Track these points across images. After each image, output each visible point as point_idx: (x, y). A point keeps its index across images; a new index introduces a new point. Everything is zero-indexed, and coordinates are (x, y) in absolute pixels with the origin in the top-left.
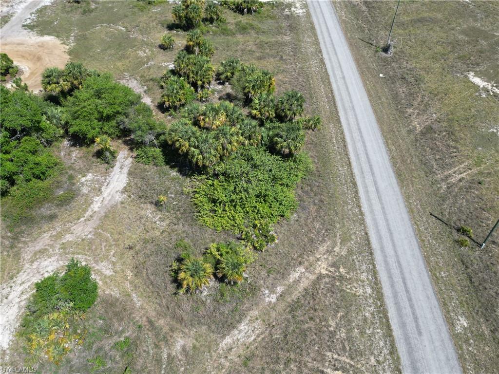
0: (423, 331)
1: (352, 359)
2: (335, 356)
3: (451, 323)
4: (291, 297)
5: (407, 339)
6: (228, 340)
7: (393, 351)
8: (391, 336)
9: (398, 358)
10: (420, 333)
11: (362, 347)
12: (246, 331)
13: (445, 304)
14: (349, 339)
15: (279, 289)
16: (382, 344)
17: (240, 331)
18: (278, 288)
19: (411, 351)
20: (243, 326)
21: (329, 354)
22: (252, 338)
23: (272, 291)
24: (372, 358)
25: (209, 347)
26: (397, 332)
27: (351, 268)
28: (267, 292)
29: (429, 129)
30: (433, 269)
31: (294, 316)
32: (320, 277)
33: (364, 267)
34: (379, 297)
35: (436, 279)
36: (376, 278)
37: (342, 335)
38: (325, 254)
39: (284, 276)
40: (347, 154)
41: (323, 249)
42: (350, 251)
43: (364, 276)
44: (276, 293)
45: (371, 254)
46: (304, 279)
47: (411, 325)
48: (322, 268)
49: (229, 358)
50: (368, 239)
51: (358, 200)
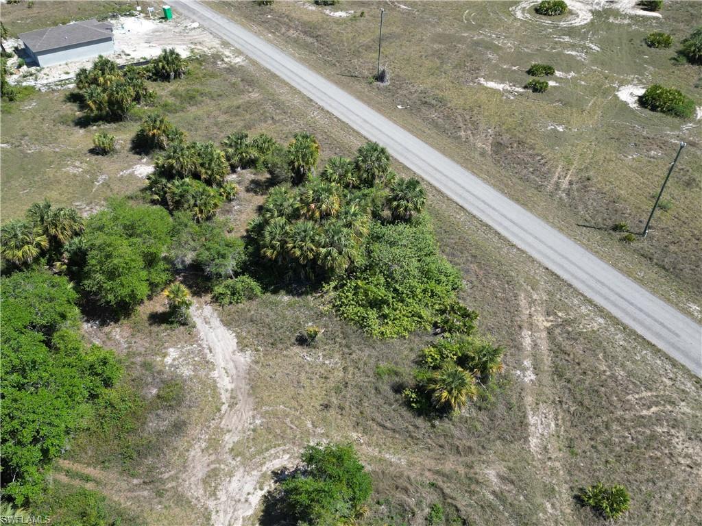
0: (677, 332)
1: (651, 390)
2: (637, 396)
3: (690, 314)
4: (545, 364)
5: (673, 345)
6: (534, 442)
7: (674, 364)
8: (659, 351)
9: (683, 366)
10: (677, 335)
11: (648, 375)
12: (539, 422)
13: (669, 300)
14: (630, 374)
15: (527, 363)
16: (659, 362)
17: (535, 425)
18: (525, 363)
19: (686, 355)
20: (532, 419)
21: (629, 397)
22: (553, 425)
23: (524, 370)
24: (664, 379)
25: (523, 459)
26: (660, 345)
27: (567, 308)
28: (518, 372)
29: (498, 146)
30: (629, 274)
31: (569, 381)
32: (550, 331)
33: (576, 302)
34: (616, 322)
35: (641, 281)
36: (596, 306)
37: (621, 374)
38: (530, 308)
39: (519, 347)
40: (449, 199)
41: (523, 302)
42: (548, 293)
43: (584, 310)
44: (528, 369)
45: (570, 285)
46: (539, 341)
47: (664, 332)
48: (542, 322)
49: (553, 457)
50: (553, 274)
51: (505, 239)
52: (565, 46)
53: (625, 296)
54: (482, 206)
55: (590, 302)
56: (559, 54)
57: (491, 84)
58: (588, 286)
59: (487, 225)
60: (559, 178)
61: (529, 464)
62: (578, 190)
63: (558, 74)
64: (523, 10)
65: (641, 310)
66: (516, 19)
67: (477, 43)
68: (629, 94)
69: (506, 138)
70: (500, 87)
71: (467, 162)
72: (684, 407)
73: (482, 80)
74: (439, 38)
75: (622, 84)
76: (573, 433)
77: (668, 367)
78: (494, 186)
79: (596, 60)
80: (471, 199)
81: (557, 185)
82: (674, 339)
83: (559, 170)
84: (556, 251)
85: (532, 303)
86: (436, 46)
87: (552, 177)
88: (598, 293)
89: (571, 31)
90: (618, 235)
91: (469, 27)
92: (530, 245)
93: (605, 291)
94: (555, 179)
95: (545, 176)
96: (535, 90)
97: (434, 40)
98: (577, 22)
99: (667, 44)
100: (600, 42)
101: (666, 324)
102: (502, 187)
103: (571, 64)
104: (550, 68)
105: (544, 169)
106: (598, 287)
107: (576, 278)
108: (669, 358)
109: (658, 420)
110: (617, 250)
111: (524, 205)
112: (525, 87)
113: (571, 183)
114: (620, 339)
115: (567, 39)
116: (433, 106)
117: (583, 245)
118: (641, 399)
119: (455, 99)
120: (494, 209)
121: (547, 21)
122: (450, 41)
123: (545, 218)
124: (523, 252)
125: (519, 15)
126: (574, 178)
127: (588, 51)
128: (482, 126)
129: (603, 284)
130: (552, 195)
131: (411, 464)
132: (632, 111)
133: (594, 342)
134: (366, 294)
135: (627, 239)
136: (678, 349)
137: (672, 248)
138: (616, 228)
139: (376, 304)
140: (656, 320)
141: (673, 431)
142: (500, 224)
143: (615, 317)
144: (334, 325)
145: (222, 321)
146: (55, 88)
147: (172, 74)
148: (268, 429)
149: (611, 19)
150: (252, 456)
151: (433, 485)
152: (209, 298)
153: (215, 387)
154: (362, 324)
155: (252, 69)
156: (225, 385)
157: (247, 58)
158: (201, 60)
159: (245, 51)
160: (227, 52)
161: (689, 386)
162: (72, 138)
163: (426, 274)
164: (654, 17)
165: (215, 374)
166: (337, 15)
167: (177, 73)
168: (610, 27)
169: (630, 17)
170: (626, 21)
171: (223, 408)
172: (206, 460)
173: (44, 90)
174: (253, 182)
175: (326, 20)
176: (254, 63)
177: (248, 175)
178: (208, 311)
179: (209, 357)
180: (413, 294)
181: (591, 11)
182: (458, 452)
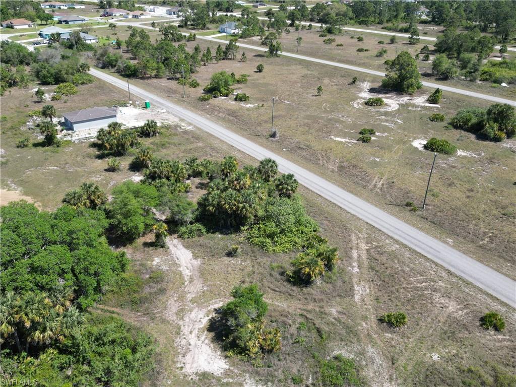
0: (439, 250)
1: (423, 276)
2: (415, 279)
3: (447, 243)
4: (364, 265)
5: (436, 257)
6: (357, 298)
7: (436, 264)
8: (429, 259)
9: (441, 265)
10: (439, 252)
11: (422, 270)
12: (361, 290)
14: (412, 269)
15: (355, 264)
16: (428, 264)
17: (358, 291)
18: (354, 264)
20: (357, 288)
21: (411, 279)
22: (368, 291)
23: (353, 267)
24: (431, 272)
25: (351, 305)
26: (429, 256)
27: (378, 241)
28: (350, 268)
29: (341, 168)
30: (414, 225)
32: (368, 250)
33: (383, 238)
34: (406, 246)
35: (421, 229)
36: (394, 239)
37: (407, 269)
38: (358, 240)
40: (312, 192)
41: (353, 237)
42: (368, 234)
43: (387, 241)
44: (355, 267)
45: (380, 230)
46: (361, 255)
47: (432, 251)
48: (364, 246)
49: (367, 304)
50: (371, 225)
51: (344, 210)
52: (382, 121)
53: (411, 235)
54: (331, 194)
55: (391, 238)
56: (378, 125)
57: (338, 139)
58: (391, 231)
59: (334, 204)
60: (376, 182)
61: (354, 307)
62: (387, 188)
63: (377, 134)
64: (358, 103)
65: (420, 241)
66: (354, 108)
67: (330, 120)
68: (419, 143)
69: (345, 164)
70: (343, 140)
71: (323, 175)
72: (440, 283)
73: (333, 137)
74: (308, 117)
75: (415, 139)
76: (379, 294)
77: (433, 266)
78: (338, 186)
79: (400, 126)
80: (325, 191)
81: (375, 186)
82: (438, 254)
83: (376, 178)
84: (373, 215)
85: (359, 238)
86: (306, 121)
87: (372, 182)
88: (396, 234)
89: (386, 114)
90: (408, 208)
91: (325, 112)
92: (358, 213)
93: (400, 233)
94: (374, 183)
95: (368, 182)
96: (364, 141)
97: (304, 118)
98: (390, 109)
99: (442, 119)
100: (403, 119)
101: (433, 247)
102: (344, 187)
103: (385, 129)
104: (372, 130)
105: (368, 178)
106: (396, 231)
107: (384, 227)
108: (434, 262)
109: (426, 288)
110: (408, 215)
111: (355, 194)
112: (358, 140)
113: (383, 185)
114: (407, 254)
115: (383, 117)
116: (304, 149)
117: (388, 212)
118: (417, 280)
119: (316, 146)
120: (338, 196)
121: (372, 109)
122: (315, 119)
123: (368, 201)
124: (354, 215)
125: (356, 106)
126: (385, 182)
127: (396, 123)
128: (332, 158)
129: (399, 230)
130: (371, 190)
131: (289, 307)
132: (420, 151)
133: (393, 256)
134: (265, 231)
135: (414, 210)
136: (439, 258)
138: (408, 205)
139: (271, 236)
140: (427, 246)
141: (433, 293)
142: (342, 203)
143: (405, 244)
144: (247, 247)
145: (184, 246)
146: (83, 141)
147: (152, 133)
148: (211, 292)
149: (410, 108)
150: (203, 303)
151: (301, 315)
152: (176, 236)
153: (181, 274)
154: (262, 246)
155: (198, 132)
156: (186, 273)
157: (195, 126)
158: (168, 127)
159: (194, 123)
160: (183, 124)
161: (444, 274)
162: (94, 164)
163: (298, 222)
164: (435, 107)
165: (181, 269)
166: (248, 106)
167: (154, 133)
168: (409, 111)
169: (422, 107)
170: (419, 109)
171: (186, 283)
172: (177, 305)
173: (76, 142)
174: (200, 183)
175: (241, 108)
176: (199, 129)
177: (197, 180)
178: (176, 241)
179: (177, 261)
180: (291, 232)
181: (398, 104)
182: (315, 301)
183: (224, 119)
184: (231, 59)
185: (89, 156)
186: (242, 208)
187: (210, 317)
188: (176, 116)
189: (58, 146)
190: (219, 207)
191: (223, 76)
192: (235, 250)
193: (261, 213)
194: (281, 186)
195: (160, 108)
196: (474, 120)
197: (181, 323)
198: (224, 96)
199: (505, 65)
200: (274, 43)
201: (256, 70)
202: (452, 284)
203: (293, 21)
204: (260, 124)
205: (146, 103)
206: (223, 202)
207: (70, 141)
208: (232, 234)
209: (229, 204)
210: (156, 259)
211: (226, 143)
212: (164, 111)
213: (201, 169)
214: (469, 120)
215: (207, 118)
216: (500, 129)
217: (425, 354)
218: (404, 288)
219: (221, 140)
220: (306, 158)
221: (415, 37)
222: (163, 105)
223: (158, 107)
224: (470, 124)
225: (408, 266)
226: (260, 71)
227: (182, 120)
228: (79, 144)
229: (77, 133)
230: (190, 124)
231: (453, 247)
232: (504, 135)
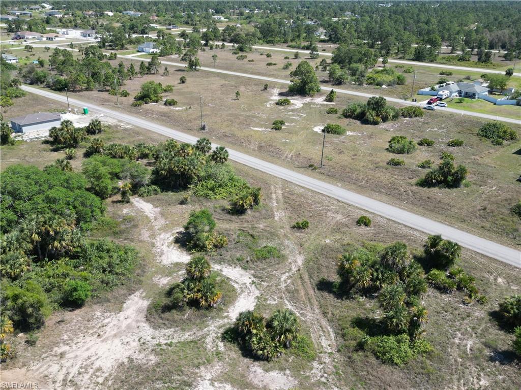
1: (321, 204)
2: (315, 206)
6: (276, 218)
11: (320, 201)
12: (279, 214)
15: (274, 202)
16: (324, 197)
17: (277, 215)
21: (313, 206)
22: (284, 214)
24: (326, 201)
26: (325, 194)
27: (289, 188)
28: (271, 204)
29: (260, 147)
30: (314, 178)
31: (290, 204)
32: (283, 193)
33: (293, 186)
34: (309, 190)
39: (271, 198)
40: (239, 163)
41: (272, 187)
42: (283, 185)
43: (296, 188)
45: (291, 182)
46: (279, 196)
47: (327, 190)
48: (280, 192)
49: (284, 221)
50: (284, 180)
51: (265, 172)
52: (290, 115)
55: (299, 186)
56: (287, 118)
57: (256, 129)
58: (298, 182)
60: (287, 155)
61: (275, 223)
62: (295, 158)
63: (286, 124)
64: (270, 104)
67: (249, 116)
68: (318, 129)
69: (263, 144)
70: (261, 129)
71: (247, 153)
72: (332, 207)
73: (252, 128)
74: (231, 115)
75: (315, 126)
77: (327, 198)
78: (259, 158)
79: (304, 118)
80: (249, 163)
81: (286, 157)
83: (287, 152)
84: (285, 174)
85: (276, 188)
86: (229, 118)
87: (284, 155)
88: (302, 183)
89: (293, 110)
90: (311, 168)
91: (244, 110)
92: (275, 173)
95: (281, 155)
96: (276, 129)
97: (227, 116)
98: (296, 107)
99: (336, 112)
100: (306, 113)
102: (263, 159)
103: (292, 121)
104: (282, 121)
105: (281, 152)
108: (328, 196)
109: (323, 210)
110: (310, 172)
111: (272, 163)
112: (272, 129)
113: (292, 156)
114: (310, 193)
115: (291, 113)
116: (230, 137)
117: (296, 171)
118: (317, 206)
119: (239, 134)
121: (282, 107)
122: (236, 116)
123: (281, 166)
124: (272, 175)
125: (268, 106)
126: (293, 154)
127: (300, 116)
128: (252, 141)
130: (284, 160)
132: (319, 134)
135: (315, 169)
136: (331, 194)
137: (332, 170)
138: (311, 166)
141: (327, 212)
144: (194, 198)
145: (144, 201)
146: (34, 140)
147: (97, 131)
148: (172, 224)
149: (311, 106)
150: (167, 230)
151: (239, 230)
152: (137, 196)
153: (147, 217)
154: (206, 196)
155: (137, 129)
156: (151, 216)
157: (133, 125)
158: (109, 127)
159: (132, 123)
160: (122, 124)
161: (335, 202)
162: (51, 155)
163: (231, 179)
164: (331, 104)
165: (146, 214)
166: (177, 109)
167: (100, 131)
168: (311, 108)
169: (321, 105)
170: (318, 106)
171: (152, 221)
172: (148, 232)
173: (28, 141)
174: (148, 163)
175: (171, 111)
176: (137, 127)
177: (145, 161)
178: (137, 199)
179: (141, 210)
180: (226, 185)
181: (303, 104)
182: (248, 222)
183: (157, 119)
184: (154, 74)
185: (45, 150)
186: (189, 170)
187: (175, 236)
188: (114, 119)
189: (13, 145)
190: (170, 171)
191: (152, 85)
192: (186, 199)
193: (202, 174)
194: (215, 156)
195: (98, 113)
196: (359, 110)
197: (154, 241)
198: (154, 102)
199: (385, 72)
200: (193, 59)
201: (179, 82)
202: (340, 207)
203: (207, 41)
204: (190, 121)
205: (84, 109)
206: (173, 167)
207: (23, 140)
208: (181, 191)
209: (178, 167)
210: (125, 210)
211: (164, 135)
212: (102, 115)
213: (147, 151)
214: (355, 110)
215: (143, 119)
216: (378, 115)
217: (321, 241)
218: (308, 211)
219: (159, 134)
220: (232, 143)
221: (315, 53)
222: (100, 111)
223: (96, 113)
224: (356, 113)
225: (311, 200)
226: (183, 82)
227: (121, 121)
228: (31, 142)
229: (26, 134)
230: (128, 124)
231: (341, 187)
232: (379, 119)
